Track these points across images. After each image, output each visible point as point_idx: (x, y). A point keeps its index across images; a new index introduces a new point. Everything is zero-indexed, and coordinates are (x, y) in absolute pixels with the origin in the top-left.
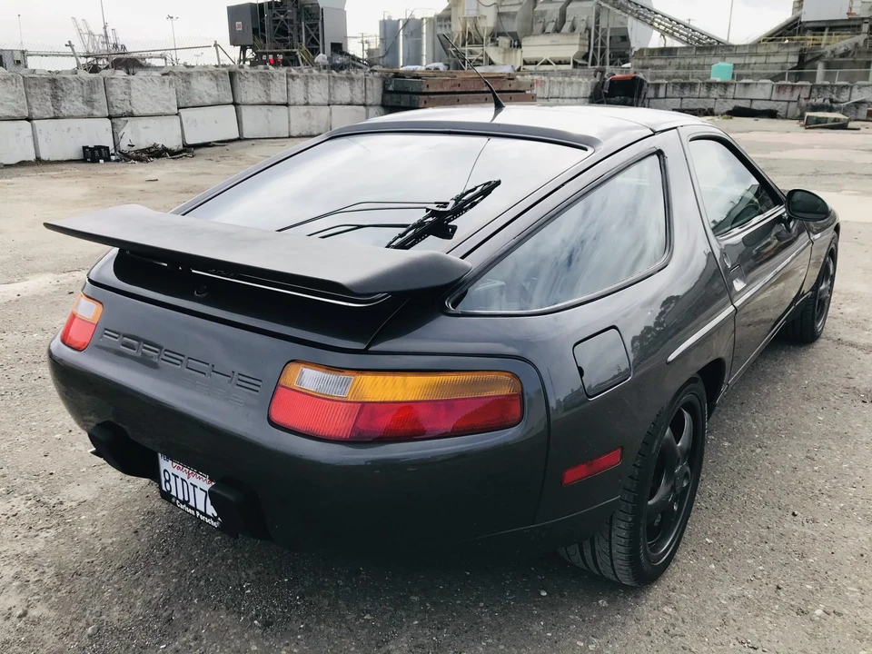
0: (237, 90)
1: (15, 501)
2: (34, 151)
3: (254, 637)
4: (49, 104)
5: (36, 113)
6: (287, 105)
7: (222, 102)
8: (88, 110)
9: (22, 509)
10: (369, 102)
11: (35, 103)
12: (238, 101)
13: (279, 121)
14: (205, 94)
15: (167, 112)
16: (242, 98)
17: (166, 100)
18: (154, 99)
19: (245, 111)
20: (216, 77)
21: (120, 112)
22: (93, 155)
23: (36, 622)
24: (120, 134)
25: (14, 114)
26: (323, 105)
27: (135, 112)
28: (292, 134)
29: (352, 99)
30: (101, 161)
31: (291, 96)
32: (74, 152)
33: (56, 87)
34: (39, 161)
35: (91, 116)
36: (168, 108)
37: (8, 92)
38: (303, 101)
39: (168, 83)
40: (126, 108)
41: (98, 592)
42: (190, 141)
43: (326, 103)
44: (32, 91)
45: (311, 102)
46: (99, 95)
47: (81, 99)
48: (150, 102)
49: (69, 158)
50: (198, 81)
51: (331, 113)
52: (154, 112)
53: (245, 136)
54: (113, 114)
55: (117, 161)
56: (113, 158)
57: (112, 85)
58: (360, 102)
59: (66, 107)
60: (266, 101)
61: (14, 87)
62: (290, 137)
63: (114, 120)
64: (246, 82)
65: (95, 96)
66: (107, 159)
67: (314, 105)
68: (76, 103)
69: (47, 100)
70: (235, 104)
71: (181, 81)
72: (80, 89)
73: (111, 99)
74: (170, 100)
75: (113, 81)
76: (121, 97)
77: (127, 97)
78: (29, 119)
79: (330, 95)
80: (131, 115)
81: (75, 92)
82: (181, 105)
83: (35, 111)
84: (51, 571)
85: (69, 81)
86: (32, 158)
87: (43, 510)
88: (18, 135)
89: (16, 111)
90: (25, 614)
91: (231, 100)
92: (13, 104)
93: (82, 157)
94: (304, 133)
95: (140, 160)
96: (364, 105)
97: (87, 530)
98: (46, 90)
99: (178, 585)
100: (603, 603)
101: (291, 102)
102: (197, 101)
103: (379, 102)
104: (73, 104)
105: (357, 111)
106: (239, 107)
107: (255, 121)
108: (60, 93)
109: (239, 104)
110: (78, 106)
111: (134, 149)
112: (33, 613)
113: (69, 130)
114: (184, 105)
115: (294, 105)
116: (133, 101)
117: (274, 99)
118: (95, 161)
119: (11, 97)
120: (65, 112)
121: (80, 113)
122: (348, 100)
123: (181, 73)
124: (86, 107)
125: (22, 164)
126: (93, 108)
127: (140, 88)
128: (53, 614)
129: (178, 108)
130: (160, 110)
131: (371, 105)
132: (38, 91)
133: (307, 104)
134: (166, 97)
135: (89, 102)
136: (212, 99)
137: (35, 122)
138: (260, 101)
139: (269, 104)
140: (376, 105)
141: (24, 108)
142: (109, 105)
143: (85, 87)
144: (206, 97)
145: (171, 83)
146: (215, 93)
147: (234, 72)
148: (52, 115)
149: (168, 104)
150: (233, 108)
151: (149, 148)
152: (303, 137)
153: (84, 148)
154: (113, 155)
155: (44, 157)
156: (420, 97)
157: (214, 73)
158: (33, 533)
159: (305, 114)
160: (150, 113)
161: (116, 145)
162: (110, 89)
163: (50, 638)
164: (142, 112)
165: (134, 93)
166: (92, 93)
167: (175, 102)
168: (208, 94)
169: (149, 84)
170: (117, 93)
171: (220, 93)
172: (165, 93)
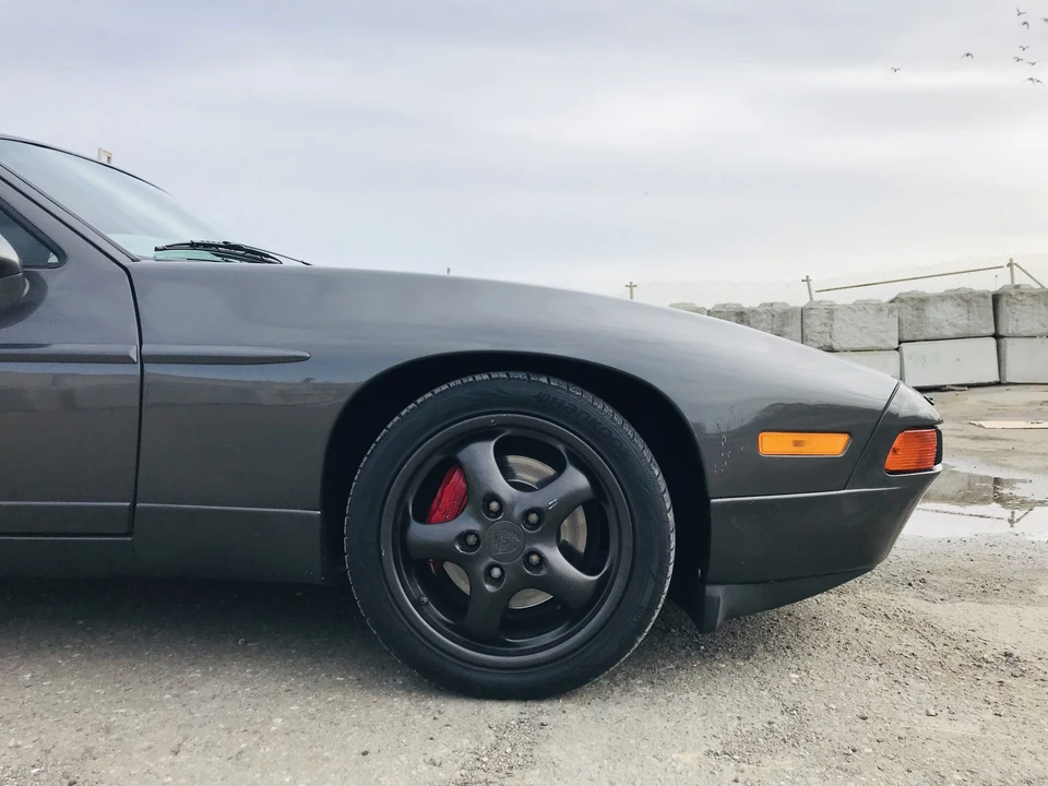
0: (1003, 318)
7: (973, 333)
12: (1001, 333)
14: (945, 323)
15: (882, 346)
16: (1009, 328)
17: (882, 332)
18: (864, 331)
19: (1009, 344)
20: (967, 301)
27: (836, 346)
33: (741, 320)
36: (883, 341)
39: (886, 311)
40: (825, 341)
46: (793, 329)
48: (859, 335)
50: (937, 308)
52: (861, 346)
53: (1008, 380)
57: (809, 316)
64: (1018, 307)
65: (787, 329)
70: (997, 336)
71: (909, 309)
72: (768, 321)
73: (807, 331)
74: (886, 332)
75: (812, 312)
76: (818, 329)
77: (827, 329)
80: (831, 350)
81: (764, 325)
82: (906, 338)
85: (759, 313)
91: (992, 331)
102: (933, 333)
106: (1002, 341)
107: (1031, 362)
109: (1002, 336)
114: (909, 338)
116: (836, 335)
123: (913, 299)
127: (845, 318)
129: (900, 343)
130: (870, 343)
134: (881, 328)
136: (958, 330)
142: (803, 338)
143: (776, 320)
144: (948, 328)
145: (891, 311)
146: (963, 322)
147: (1000, 295)
149: (883, 336)
150: (993, 341)
157: (965, 299)
160: (856, 347)
162: (806, 321)
164: (845, 346)
165: (837, 325)
166: (783, 325)
167: (895, 335)
168: (950, 324)
169: (859, 313)
170: (817, 323)
171: (972, 322)
172: (880, 323)
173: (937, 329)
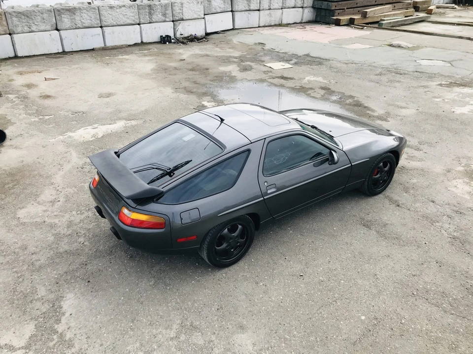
0: (234, 4)
1: (89, 213)
2: (140, 39)
3: (127, 259)
4: (147, 17)
5: (142, 21)
6: (259, 10)
7: (226, 10)
8: (163, 18)
9: (90, 215)
10: (305, 5)
11: (142, 17)
12: (233, 10)
13: (254, 19)
14: (217, 7)
15: (199, 17)
16: (236, 8)
17: (199, 11)
18: (193, 11)
19: (237, 15)
21: (177, 18)
22: (165, 40)
23: (85, 246)
24: (177, 29)
25: (133, 23)
26: (279, 9)
27: (184, 18)
28: (261, 25)
29: (295, 5)
30: (167, 43)
31: (261, 5)
32: (157, 38)
33: (151, 9)
34: (142, 43)
35: (165, 21)
36: (199, 15)
37: (131, 12)
38: (268, 8)
39: (200, 3)
40: (180, 16)
41: (100, 241)
42: (208, 31)
43: (281, 8)
44: (141, 11)
45: (272, 8)
46: (169, 12)
47: (161, 13)
48: (192, 13)
49: (155, 41)
50: (215, 1)
51: (282, 13)
52: (193, 18)
53: (236, 27)
54: (174, 20)
55: (174, 43)
56: (173, 41)
57: (175, 6)
58: (300, 6)
59: (155, 18)
60: (248, 9)
61: (133, 10)
62: (259, 27)
63: (175, 23)
65: (167, 12)
66: (170, 42)
67: (273, 9)
68: (159, 15)
69: (147, 15)
70: (232, 11)
71: (206, 1)
72: (161, 9)
73: (174, 13)
75: (175, 4)
76: (178, 11)
77: (181, 11)
78: (139, 24)
79: (283, 3)
80: (183, 20)
81: (159, 10)
82: (206, 13)
83: (142, 20)
84: (92, 234)
85: (157, 6)
86: (140, 42)
87: (95, 217)
88: (134, 32)
89: (134, 21)
90: (83, 243)
91: (231, 9)
92: (133, 18)
93: (160, 41)
94: (267, 25)
95: (183, 43)
96: (302, 7)
97: (103, 225)
98: (147, 10)
99: (117, 243)
100: (210, 270)
101: (261, 8)
102: (214, 11)
103: (311, 5)
104: (158, 16)
105: (298, 11)
106: (234, 13)
107: (241, 20)
108: (152, 12)
109: (234, 11)
110: (160, 17)
111: (182, 36)
112: (85, 243)
113: (155, 28)
115: (263, 10)
116: (184, 13)
117: (252, 8)
118: (165, 43)
119: (132, 14)
120: (154, 20)
121: (161, 20)
122: (293, 6)
125: (136, 45)
126: (166, 18)
127: (187, 6)
128: (89, 244)
129: (204, 15)
130: (196, 16)
131: (306, 7)
132: (143, 11)
133: (270, 9)
134: (199, 10)
135: (164, 15)
136: (221, 9)
137: (141, 25)
138: (245, 9)
139: (250, 10)
140: (309, 7)
141: (137, 19)
142: (173, 15)
143: (163, 8)
144: (218, 8)
145: (202, 3)
146: (222, 6)
148: (149, 22)
149: (199, 13)
150: (231, 13)
151: (188, 37)
152: (266, 26)
153: (161, 36)
154: (173, 39)
155: (144, 41)
156: (333, 4)
158: (91, 223)
159: (268, 15)
160: (191, 18)
161: (175, 34)
162: (173, 8)
163: (87, 250)
164: (187, 18)
165: (184, 9)
166: (166, 10)
167: (203, 12)
169: (191, 4)
170: (177, 9)
171: (225, 6)
172: (198, 8)
173: (214, 9)
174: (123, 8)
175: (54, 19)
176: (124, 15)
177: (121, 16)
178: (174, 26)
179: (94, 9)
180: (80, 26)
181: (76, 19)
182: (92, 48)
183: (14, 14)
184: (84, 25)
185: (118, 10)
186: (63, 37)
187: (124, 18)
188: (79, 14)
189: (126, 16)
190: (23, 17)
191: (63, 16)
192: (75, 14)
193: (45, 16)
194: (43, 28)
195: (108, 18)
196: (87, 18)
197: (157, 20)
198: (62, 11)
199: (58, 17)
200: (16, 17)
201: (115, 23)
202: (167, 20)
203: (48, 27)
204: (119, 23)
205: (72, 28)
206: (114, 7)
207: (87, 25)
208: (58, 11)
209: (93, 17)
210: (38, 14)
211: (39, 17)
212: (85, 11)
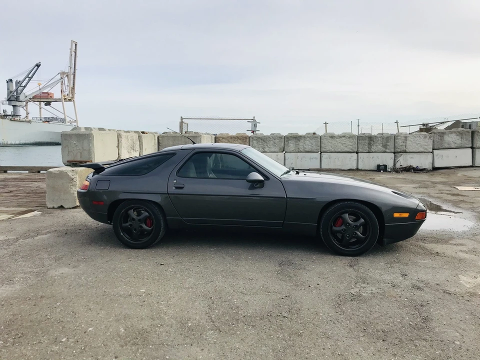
0: (475, 141)
2: (356, 165)
4: (366, 147)
5: (360, 150)
7: (463, 146)
8: (384, 149)
11: (360, 146)
12: (474, 146)
14: (452, 142)
15: (426, 151)
16: (477, 144)
18: (419, 145)
19: (479, 151)
20: (461, 134)
21: (399, 150)
22: (381, 169)
24: (398, 160)
25: (351, 151)
27: (407, 150)
30: (382, 171)
32: (373, 166)
33: (371, 140)
34: (357, 169)
35: (384, 152)
36: (426, 149)
37: (350, 142)
39: (428, 137)
40: (403, 148)
42: (436, 165)
44: (360, 142)
46: (391, 143)
47: (381, 145)
48: (417, 146)
49: (371, 169)
50: (449, 136)
52: (418, 151)
53: (476, 165)
54: (396, 151)
55: (389, 172)
57: (397, 139)
59: (374, 148)
61: (352, 140)
63: (396, 154)
65: (389, 144)
66: (385, 171)
69: (366, 145)
70: (472, 148)
71: (438, 136)
73: (396, 145)
74: (428, 145)
75: (399, 137)
76: (401, 144)
77: (404, 144)
78: (357, 153)
80: (405, 152)
81: (379, 142)
82: (436, 148)
85: (377, 137)
86: (355, 168)
88: (350, 159)
89: (352, 149)
91: (470, 145)
92: (351, 147)
93: (375, 169)
98: (366, 141)
102: (447, 146)
104: (377, 147)
106: (475, 150)
108: (372, 143)
109: (475, 148)
110: (380, 147)
111: (401, 167)
113: (373, 157)
114: (437, 148)
116: (408, 146)
118: (379, 171)
119: (351, 144)
120: (373, 150)
121: (380, 151)
123: (439, 133)
124: (383, 148)
125: (350, 170)
126: (386, 149)
127: (412, 140)
129: (433, 150)
130: (421, 150)
132: (363, 142)
134: (426, 144)
135: (385, 146)
136: (456, 145)
137: (359, 154)
141: (355, 148)
142: (395, 147)
143: (384, 140)
144: (453, 144)
145: (430, 137)
146: (459, 142)
147: (475, 132)
148: (367, 151)
149: (426, 147)
150: (470, 150)
151: (406, 167)
153: (378, 165)
155: (360, 167)
161: (394, 165)
162: (396, 141)
164: (411, 151)
165: (408, 142)
166: (387, 142)
167: (431, 147)
168: (454, 143)
169: (417, 138)
170: (400, 142)
171: (463, 142)
172: (426, 142)
173: (448, 144)
174: (343, 138)
175: (283, 144)
176: (343, 144)
177: (340, 145)
178: (395, 157)
179: (317, 137)
180: (301, 150)
181: (300, 144)
182: (308, 168)
183: (255, 138)
184: (306, 149)
185: (337, 140)
186: (286, 158)
187: (342, 146)
188: (303, 141)
189: (344, 145)
190: (261, 141)
191: (290, 142)
192: (299, 141)
193: (277, 141)
194: (273, 150)
195: (327, 145)
196: (308, 144)
197: (376, 150)
198: (290, 138)
199: (286, 143)
200: (256, 140)
201: (333, 150)
202: (387, 151)
203: (277, 150)
204: (337, 150)
205: (295, 151)
206: (334, 137)
207: (307, 150)
208: (287, 138)
209: (314, 144)
210: (272, 139)
211: (272, 142)
212: (308, 139)
